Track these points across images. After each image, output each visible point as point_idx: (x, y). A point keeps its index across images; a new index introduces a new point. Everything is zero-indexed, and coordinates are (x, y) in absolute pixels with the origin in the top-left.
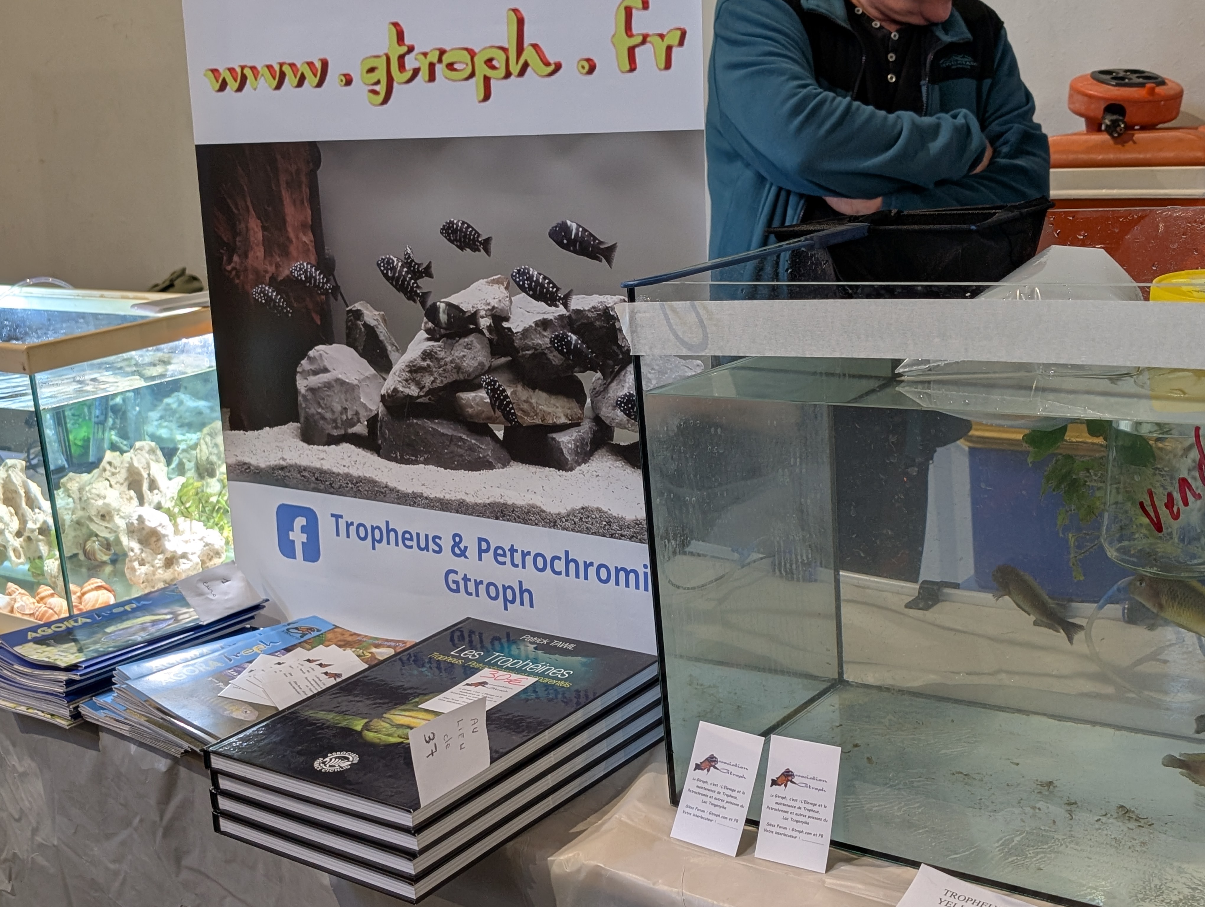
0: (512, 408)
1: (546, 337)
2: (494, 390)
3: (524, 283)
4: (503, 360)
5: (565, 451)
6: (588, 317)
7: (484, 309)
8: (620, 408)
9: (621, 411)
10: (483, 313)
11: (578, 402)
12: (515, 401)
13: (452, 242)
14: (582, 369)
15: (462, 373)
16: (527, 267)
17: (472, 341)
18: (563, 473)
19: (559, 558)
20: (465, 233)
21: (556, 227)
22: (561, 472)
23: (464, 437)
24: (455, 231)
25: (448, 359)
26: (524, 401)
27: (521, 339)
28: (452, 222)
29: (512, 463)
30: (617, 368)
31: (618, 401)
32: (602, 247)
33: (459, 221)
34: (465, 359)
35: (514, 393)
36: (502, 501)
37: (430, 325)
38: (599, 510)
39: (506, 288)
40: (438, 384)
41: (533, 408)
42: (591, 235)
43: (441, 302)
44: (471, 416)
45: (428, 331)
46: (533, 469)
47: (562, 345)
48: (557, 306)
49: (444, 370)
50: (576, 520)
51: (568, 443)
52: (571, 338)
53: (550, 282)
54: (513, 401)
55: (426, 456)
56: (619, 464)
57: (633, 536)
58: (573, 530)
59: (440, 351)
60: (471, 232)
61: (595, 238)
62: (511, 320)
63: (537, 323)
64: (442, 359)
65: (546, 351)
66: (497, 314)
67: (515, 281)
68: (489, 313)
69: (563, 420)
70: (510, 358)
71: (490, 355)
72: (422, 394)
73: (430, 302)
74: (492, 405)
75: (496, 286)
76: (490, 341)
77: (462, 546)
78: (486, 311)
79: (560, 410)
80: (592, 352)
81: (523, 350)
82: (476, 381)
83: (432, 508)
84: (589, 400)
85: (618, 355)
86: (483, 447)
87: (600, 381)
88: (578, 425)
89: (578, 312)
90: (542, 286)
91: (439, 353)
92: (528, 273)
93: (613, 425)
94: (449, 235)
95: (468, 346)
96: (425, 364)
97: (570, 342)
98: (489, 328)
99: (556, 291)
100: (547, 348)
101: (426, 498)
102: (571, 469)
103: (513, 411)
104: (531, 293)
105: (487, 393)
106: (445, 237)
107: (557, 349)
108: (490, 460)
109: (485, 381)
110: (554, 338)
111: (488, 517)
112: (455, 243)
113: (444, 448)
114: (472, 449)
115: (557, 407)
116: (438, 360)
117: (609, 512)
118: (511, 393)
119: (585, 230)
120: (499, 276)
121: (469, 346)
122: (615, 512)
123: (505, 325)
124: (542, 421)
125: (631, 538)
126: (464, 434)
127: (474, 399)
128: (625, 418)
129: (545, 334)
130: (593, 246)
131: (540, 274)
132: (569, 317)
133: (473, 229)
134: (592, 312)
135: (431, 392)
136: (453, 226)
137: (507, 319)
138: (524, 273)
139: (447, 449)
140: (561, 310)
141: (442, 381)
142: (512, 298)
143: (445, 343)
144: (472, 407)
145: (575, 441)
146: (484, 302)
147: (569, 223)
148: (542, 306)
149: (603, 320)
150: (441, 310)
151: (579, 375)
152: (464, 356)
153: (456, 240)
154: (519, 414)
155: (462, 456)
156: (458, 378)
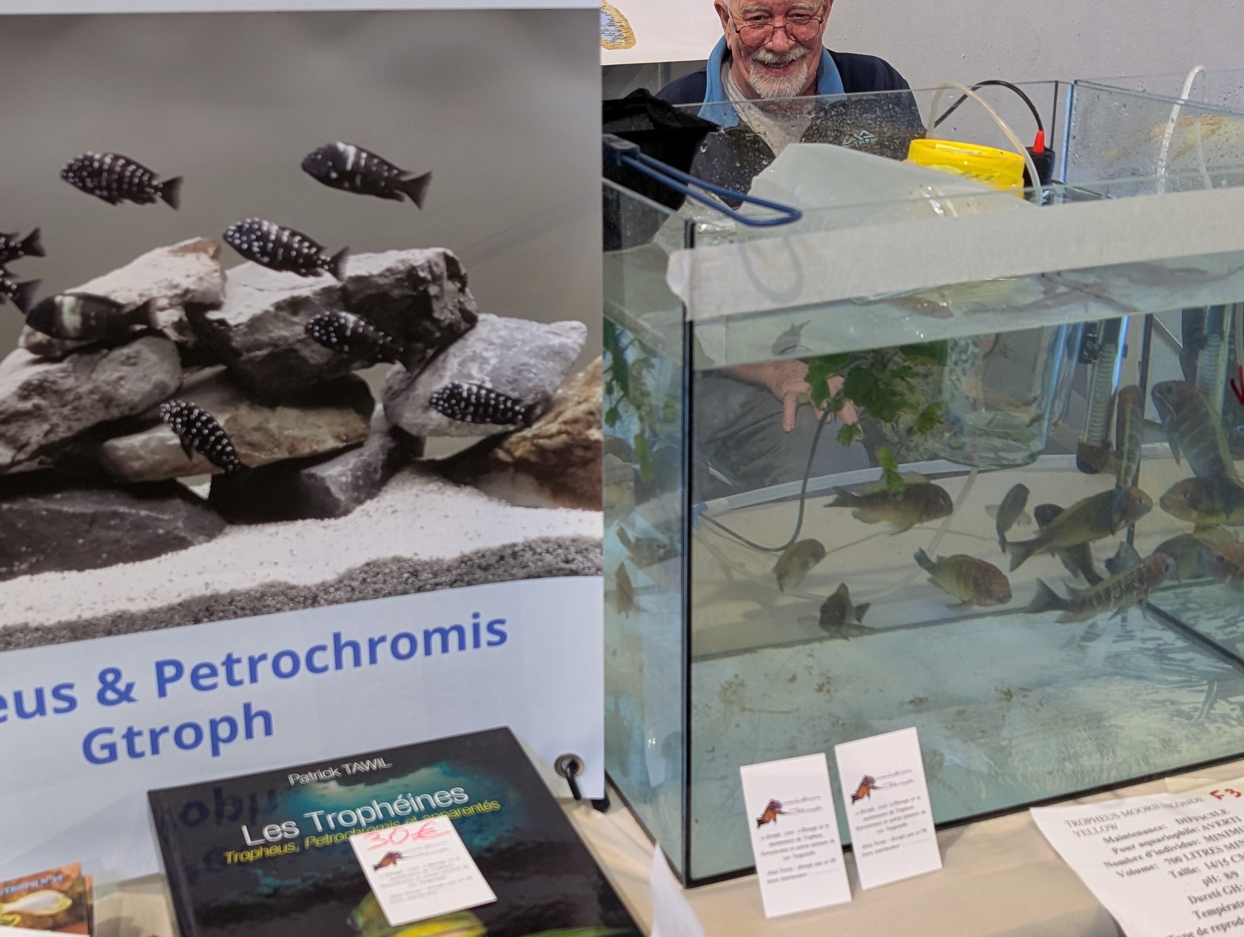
0: (229, 444)
1: (297, 324)
2: (189, 424)
3: (250, 247)
4: (208, 372)
5: (334, 489)
6: (378, 286)
7: (165, 296)
8: (436, 409)
9: (438, 411)
10: (163, 302)
11: (358, 412)
12: (234, 432)
13: (90, 191)
14: (366, 363)
15: (118, 406)
16: (257, 219)
17: (138, 353)
18: (332, 522)
19: (323, 648)
20: (121, 176)
21: (316, 154)
22: (327, 522)
23: (123, 509)
24: (96, 173)
25: (85, 388)
26: (255, 429)
27: (245, 334)
28: (91, 160)
29: (228, 529)
30: (430, 352)
31: (432, 398)
32: (405, 178)
33: (105, 155)
34: (122, 382)
35: (233, 420)
36: (208, 593)
37: (40, 337)
38: (397, 560)
39: (214, 257)
40: (62, 433)
41: (273, 436)
42: (383, 162)
43: (63, 295)
44: (139, 474)
45: (33, 348)
46: (270, 529)
47: (328, 334)
48: (317, 275)
49: (76, 409)
50: (355, 584)
51: (340, 476)
52: (346, 319)
53: (304, 239)
54: (228, 433)
55: (34, 560)
56: (433, 486)
57: (455, 581)
58: (349, 600)
59: (63, 378)
60: (133, 172)
61: (391, 167)
62: (225, 307)
63: (279, 307)
64: (69, 390)
65: (298, 346)
66: (196, 300)
67: (232, 244)
68: (176, 301)
69: (331, 444)
70: (221, 368)
71: (179, 368)
72: (22, 456)
73: (37, 298)
74: (186, 447)
75: (191, 257)
76: (180, 346)
77: (121, 686)
78: (171, 298)
79: (325, 430)
80: (385, 336)
81: (249, 350)
82: (150, 415)
83: (52, 641)
84: (379, 407)
85: (432, 333)
86: (166, 517)
87: (400, 376)
88: (359, 445)
89: (359, 280)
90: (288, 247)
91: (60, 381)
92: (260, 229)
93: (424, 433)
94: (82, 180)
95: (130, 361)
96: (28, 405)
97: (344, 327)
98: (178, 326)
99: (317, 253)
100: (299, 341)
101: (37, 629)
102: (346, 513)
103: (229, 449)
104: (266, 259)
105: (174, 430)
106: (75, 184)
107: (318, 340)
108: (183, 534)
109: (170, 412)
110: (314, 325)
111: (179, 625)
112: (98, 192)
113: (76, 536)
114: (140, 525)
115: (319, 427)
116: (59, 394)
117: (416, 558)
118: (227, 422)
119: (371, 156)
120: (197, 239)
121: (133, 361)
122: (425, 555)
123: (212, 315)
124: (290, 453)
125: (452, 584)
126: (122, 505)
127: (145, 444)
128: (445, 420)
129: (296, 319)
130: (386, 179)
131: (283, 229)
132: (343, 289)
133: (139, 167)
134: (386, 277)
135: (43, 450)
136: (91, 165)
137: (216, 306)
138: (251, 230)
139: (83, 538)
140: (327, 280)
141: (70, 428)
142: (228, 272)
143: (75, 364)
144: (139, 458)
145: (355, 469)
146: (166, 283)
147: (341, 146)
148: (289, 278)
149: (407, 287)
150: (66, 309)
151: (363, 374)
152: (121, 378)
153: (100, 188)
154: (242, 450)
155: (117, 541)
156: (108, 417)
